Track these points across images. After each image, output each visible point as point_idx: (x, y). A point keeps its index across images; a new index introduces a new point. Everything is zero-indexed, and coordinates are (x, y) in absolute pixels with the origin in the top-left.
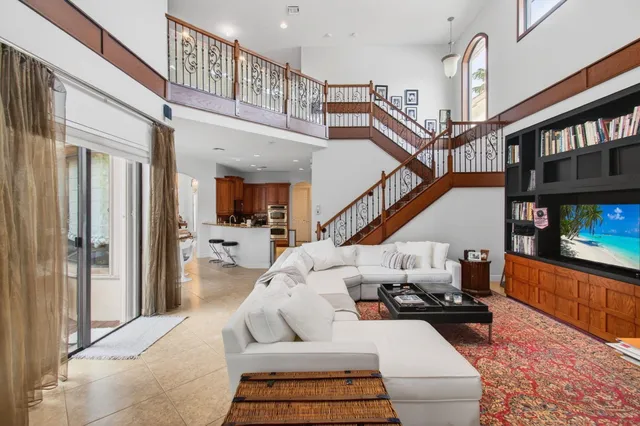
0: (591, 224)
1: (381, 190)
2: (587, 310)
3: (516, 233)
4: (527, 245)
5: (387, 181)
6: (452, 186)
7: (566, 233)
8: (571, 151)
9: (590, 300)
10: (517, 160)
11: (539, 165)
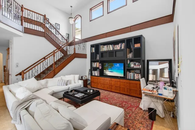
0: (111, 67)
1: (53, 57)
2: (111, 86)
3: (93, 70)
4: (96, 73)
5: (56, 54)
6: (75, 57)
7: (105, 70)
8: (107, 51)
9: (111, 84)
10: (94, 51)
11: (100, 53)
